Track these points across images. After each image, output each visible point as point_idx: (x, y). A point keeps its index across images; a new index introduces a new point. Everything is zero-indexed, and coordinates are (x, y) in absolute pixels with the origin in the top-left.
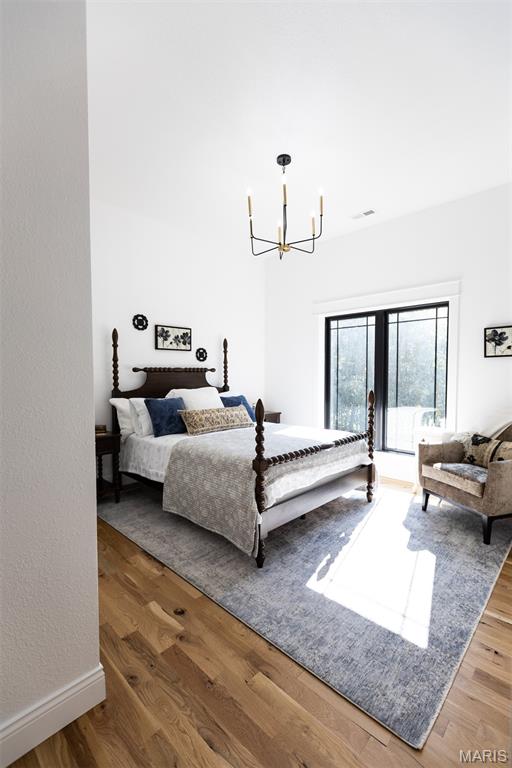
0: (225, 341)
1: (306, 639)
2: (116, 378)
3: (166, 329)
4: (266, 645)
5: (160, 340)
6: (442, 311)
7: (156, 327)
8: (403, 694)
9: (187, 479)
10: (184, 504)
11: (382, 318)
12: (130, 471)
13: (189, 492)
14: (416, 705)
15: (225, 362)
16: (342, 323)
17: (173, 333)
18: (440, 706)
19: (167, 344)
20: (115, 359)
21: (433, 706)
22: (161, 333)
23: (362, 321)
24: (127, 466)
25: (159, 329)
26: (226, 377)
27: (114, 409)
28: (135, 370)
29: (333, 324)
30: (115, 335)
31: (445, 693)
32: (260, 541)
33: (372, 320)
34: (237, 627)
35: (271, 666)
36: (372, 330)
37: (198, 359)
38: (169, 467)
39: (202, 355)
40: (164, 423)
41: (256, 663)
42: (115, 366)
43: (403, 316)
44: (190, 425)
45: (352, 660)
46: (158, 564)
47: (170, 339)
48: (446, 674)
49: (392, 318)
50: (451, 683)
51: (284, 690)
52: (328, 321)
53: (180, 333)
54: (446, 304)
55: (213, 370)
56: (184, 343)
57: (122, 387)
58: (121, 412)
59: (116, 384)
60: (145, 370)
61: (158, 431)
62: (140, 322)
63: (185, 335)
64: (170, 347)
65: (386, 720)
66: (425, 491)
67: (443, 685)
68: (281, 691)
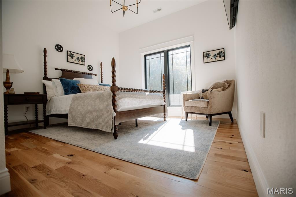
0: (101, 63)
1: (138, 156)
2: (45, 72)
3: (72, 53)
4: (117, 160)
5: (69, 58)
6: (188, 49)
7: (68, 51)
8: (186, 164)
9: (79, 108)
10: (78, 120)
11: (166, 53)
12: (52, 113)
13: (81, 114)
14: (192, 167)
15: (101, 72)
16: (151, 57)
17: (76, 56)
18: (203, 165)
19: (73, 60)
20: (45, 62)
21: (200, 166)
22: (70, 55)
23: (159, 55)
24: (51, 111)
25: (69, 53)
26: (102, 79)
27: (44, 86)
28: (56, 69)
29: (147, 58)
30: (45, 51)
31: (204, 162)
32: (115, 126)
33: (163, 54)
34: (102, 156)
35: (119, 166)
36: (163, 58)
37: (89, 69)
38: (71, 105)
39: (90, 68)
40: (69, 89)
41: (111, 166)
42: (45, 66)
43: (174, 52)
44: (83, 89)
45: (161, 158)
46: (62, 143)
47: (75, 58)
48: (203, 156)
49: (170, 53)
50: (206, 159)
51: (126, 172)
52: (145, 56)
53: (80, 56)
54: (189, 46)
55: (95, 75)
56: (82, 61)
57: (49, 76)
58: (48, 86)
59: (45, 74)
60: (61, 70)
61: (66, 92)
62: (59, 48)
63: (82, 58)
64: (75, 62)
65: (180, 173)
66: (186, 112)
67: (203, 160)
68: (124, 173)
